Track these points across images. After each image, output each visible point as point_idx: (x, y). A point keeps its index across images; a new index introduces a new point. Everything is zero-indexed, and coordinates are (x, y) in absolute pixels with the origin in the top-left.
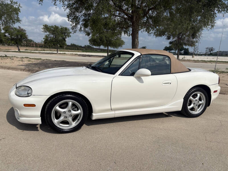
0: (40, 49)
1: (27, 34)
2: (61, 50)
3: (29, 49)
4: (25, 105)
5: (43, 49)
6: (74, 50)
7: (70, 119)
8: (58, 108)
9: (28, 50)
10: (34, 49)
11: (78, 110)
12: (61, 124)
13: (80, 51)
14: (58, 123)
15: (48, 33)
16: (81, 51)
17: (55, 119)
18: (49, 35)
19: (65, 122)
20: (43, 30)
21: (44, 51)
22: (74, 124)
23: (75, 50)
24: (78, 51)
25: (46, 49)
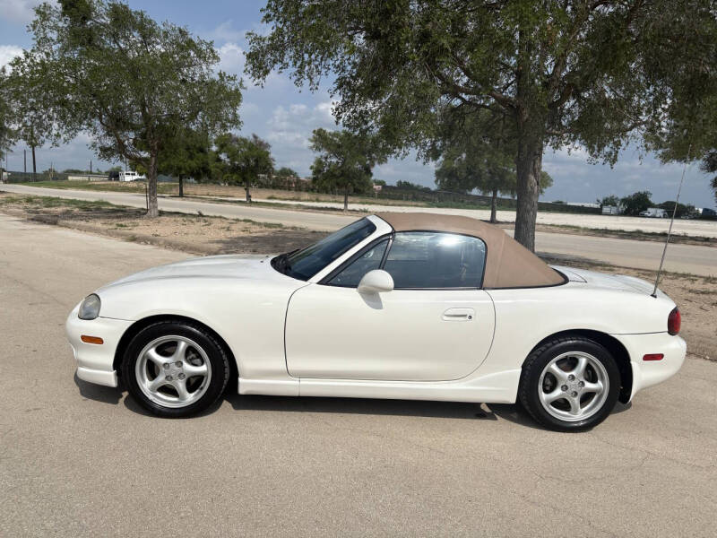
0: (306, 196)
1: (272, 156)
2: (364, 200)
3: (278, 196)
4: (85, 338)
5: (314, 196)
6: (402, 199)
7: (181, 385)
8: (153, 353)
9: (275, 198)
10: (291, 197)
11: (202, 364)
12: (159, 394)
13: (420, 204)
14: (152, 389)
15: (324, 153)
16: (423, 204)
17: (147, 380)
18: (326, 158)
19: (169, 390)
20: (312, 144)
21: (318, 201)
22: (190, 398)
23: (407, 199)
24: (414, 203)
25: (323, 197)
